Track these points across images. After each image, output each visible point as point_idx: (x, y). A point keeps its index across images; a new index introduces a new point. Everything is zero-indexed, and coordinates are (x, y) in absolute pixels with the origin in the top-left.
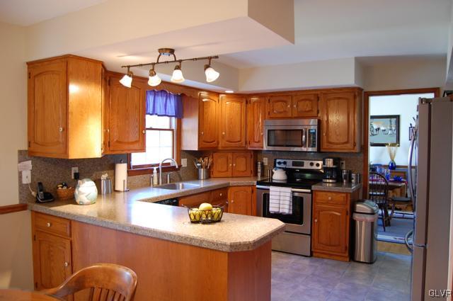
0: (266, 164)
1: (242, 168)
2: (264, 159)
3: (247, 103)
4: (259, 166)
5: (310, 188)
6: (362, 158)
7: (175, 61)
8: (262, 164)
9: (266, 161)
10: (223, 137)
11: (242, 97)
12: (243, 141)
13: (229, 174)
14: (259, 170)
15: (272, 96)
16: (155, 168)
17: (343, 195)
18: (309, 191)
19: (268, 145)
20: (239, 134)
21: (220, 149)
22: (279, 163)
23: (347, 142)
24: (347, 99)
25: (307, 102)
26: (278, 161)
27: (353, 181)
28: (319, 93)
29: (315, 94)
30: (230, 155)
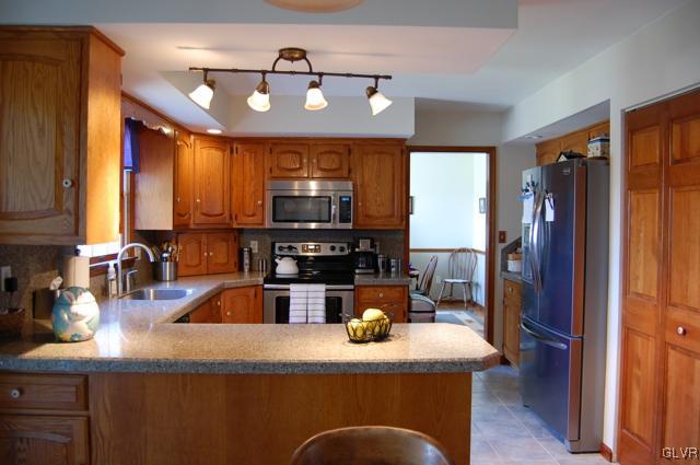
0: (255, 251)
1: (222, 259)
2: (252, 242)
3: (232, 152)
4: (246, 255)
5: (352, 283)
6: (402, 237)
7: (311, 73)
8: (250, 251)
9: (254, 245)
10: (196, 207)
11: (225, 142)
12: (227, 214)
13: (203, 268)
14: (246, 261)
15: (275, 144)
16: (112, 263)
17: (398, 289)
18: (352, 287)
19: (274, 220)
20: (220, 203)
21: (192, 226)
22: (281, 249)
23: (392, 216)
24: (393, 155)
25: (333, 156)
26: (277, 245)
27: (393, 269)
28: (351, 142)
29: (345, 145)
30: (204, 238)
